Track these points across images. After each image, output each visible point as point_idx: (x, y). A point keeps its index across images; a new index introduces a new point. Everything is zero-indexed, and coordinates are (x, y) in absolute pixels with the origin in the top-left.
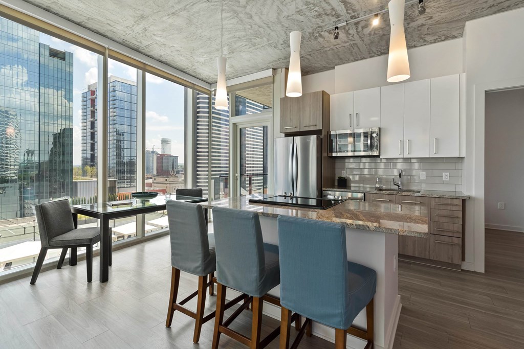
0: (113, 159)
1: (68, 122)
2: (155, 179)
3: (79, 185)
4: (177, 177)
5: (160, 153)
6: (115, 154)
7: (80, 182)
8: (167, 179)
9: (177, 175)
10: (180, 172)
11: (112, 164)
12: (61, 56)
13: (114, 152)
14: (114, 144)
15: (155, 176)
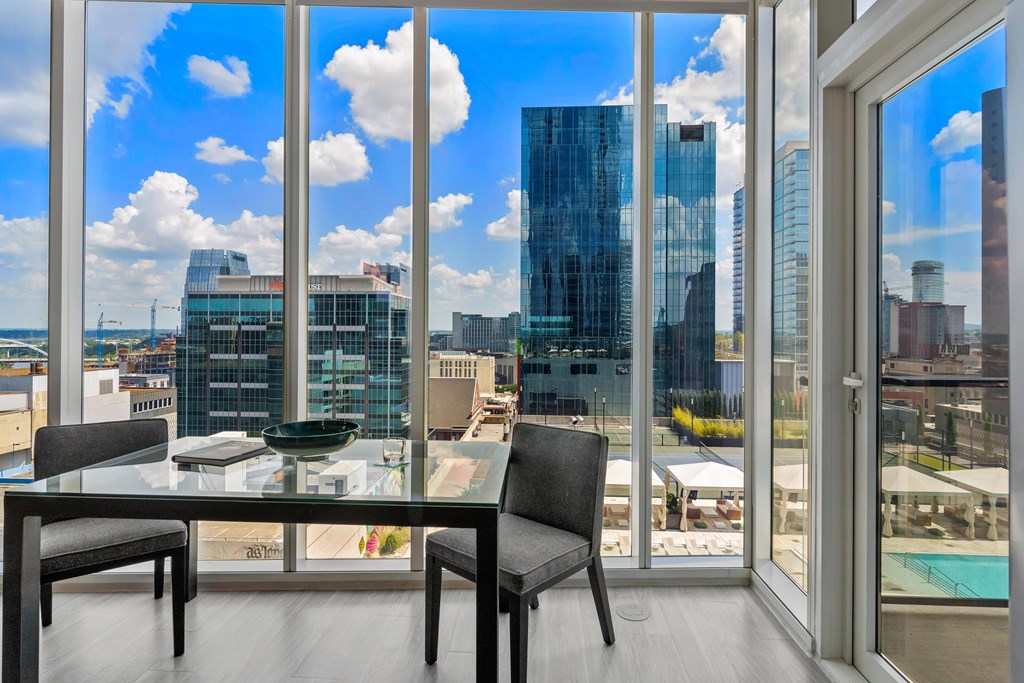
0: (791, 318)
1: (706, 254)
2: (892, 366)
3: (724, 367)
4: (961, 362)
5: (910, 301)
6: (794, 306)
7: (727, 362)
8: (929, 365)
9: (959, 358)
10: (972, 350)
11: (789, 327)
12: (696, 134)
13: (791, 302)
14: (792, 285)
15: (893, 357)
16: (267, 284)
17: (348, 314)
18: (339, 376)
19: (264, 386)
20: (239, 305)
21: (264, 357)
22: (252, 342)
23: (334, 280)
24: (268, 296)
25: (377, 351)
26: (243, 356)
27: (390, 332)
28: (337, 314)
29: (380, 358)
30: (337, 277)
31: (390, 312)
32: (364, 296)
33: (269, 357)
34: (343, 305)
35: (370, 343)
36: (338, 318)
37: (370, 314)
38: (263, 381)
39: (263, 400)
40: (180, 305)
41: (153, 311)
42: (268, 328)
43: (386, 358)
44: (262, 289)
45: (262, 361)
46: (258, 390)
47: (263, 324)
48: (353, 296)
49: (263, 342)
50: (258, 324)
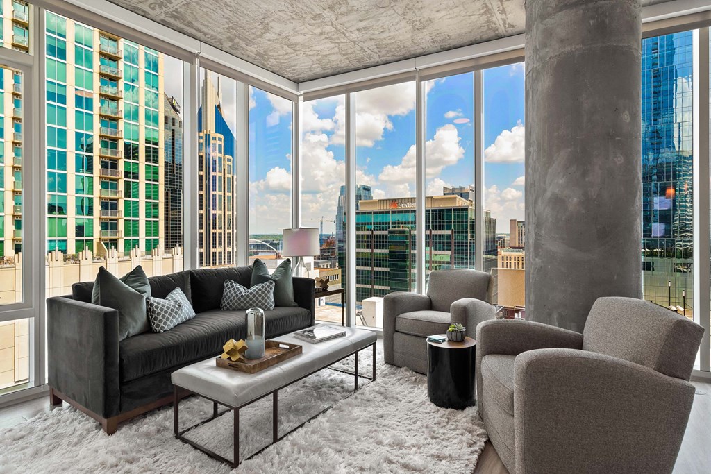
16: (388, 203)
17: (440, 222)
18: (433, 265)
19: (387, 269)
20: (372, 218)
21: (387, 251)
22: (380, 242)
23: (430, 199)
24: (388, 212)
25: (460, 248)
26: (375, 251)
27: (469, 235)
28: (432, 223)
29: (462, 253)
30: (432, 198)
31: (469, 220)
32: (450, 210)
33: (390, 251)
34: (436, 216)
35: (455, 242)
36: (433, 226)
37: (455, 222)
38: (386, 267)
39: (386, 279)
40: (335, 219)
41: (322, 223)
42: (389, 232)
43: (467, 253)
44: (385, 208)
45: (386, 254)
46: (383, 272)
47: (386, 230)
48: (443, 210)
49: (386, 242)
50: (383, 230)
